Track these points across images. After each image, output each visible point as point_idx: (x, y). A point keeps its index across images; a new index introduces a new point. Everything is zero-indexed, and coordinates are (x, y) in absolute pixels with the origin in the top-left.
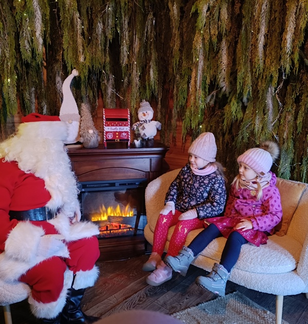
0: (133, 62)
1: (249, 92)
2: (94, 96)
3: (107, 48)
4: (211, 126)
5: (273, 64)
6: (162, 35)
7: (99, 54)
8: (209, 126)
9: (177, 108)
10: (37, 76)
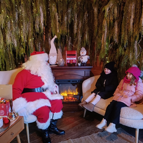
0: (79, 32)
1: (127, 43)
2: (63, 46)
3: (68, 27)
4: (112, 58)
5: (137, 31)
6: (91, 20)
7: (65, 29)
8: (111, 57)
9: (97, 50)
10: (41, 38)
